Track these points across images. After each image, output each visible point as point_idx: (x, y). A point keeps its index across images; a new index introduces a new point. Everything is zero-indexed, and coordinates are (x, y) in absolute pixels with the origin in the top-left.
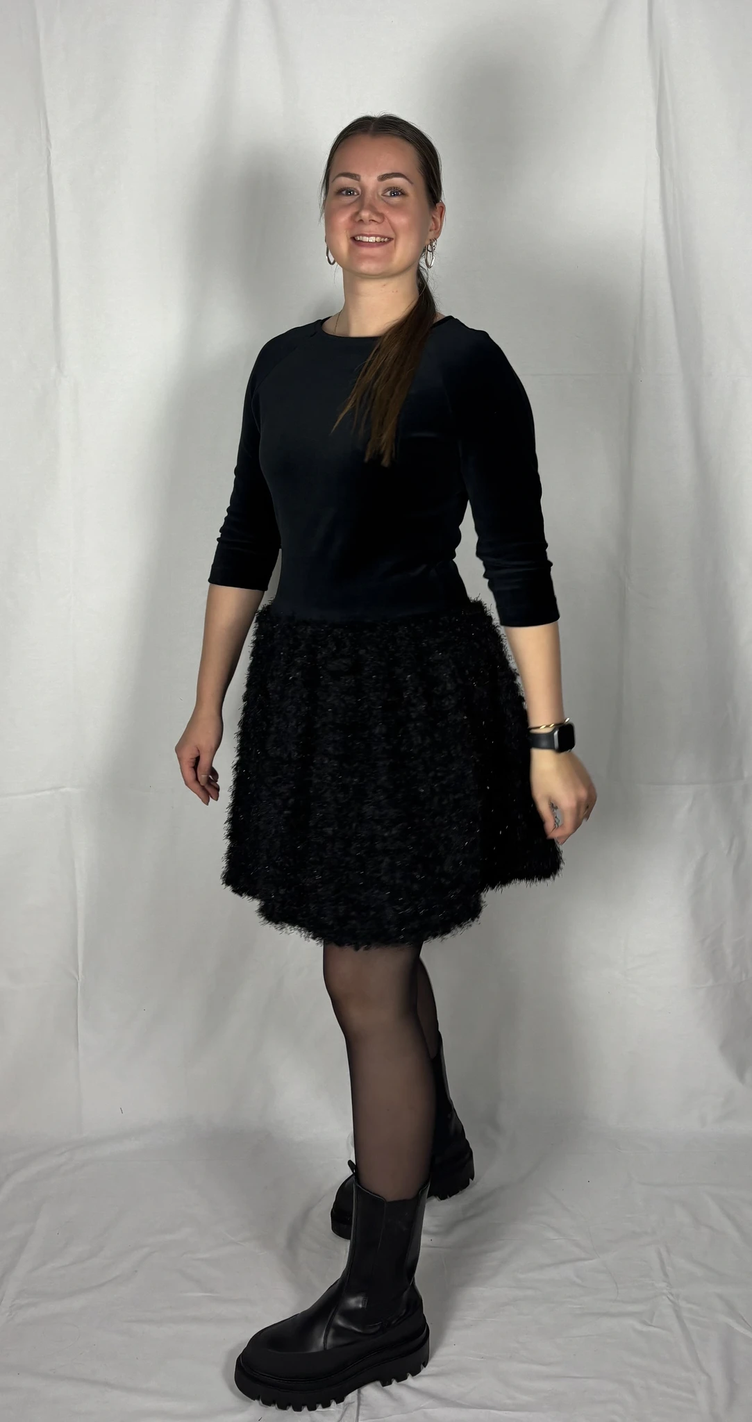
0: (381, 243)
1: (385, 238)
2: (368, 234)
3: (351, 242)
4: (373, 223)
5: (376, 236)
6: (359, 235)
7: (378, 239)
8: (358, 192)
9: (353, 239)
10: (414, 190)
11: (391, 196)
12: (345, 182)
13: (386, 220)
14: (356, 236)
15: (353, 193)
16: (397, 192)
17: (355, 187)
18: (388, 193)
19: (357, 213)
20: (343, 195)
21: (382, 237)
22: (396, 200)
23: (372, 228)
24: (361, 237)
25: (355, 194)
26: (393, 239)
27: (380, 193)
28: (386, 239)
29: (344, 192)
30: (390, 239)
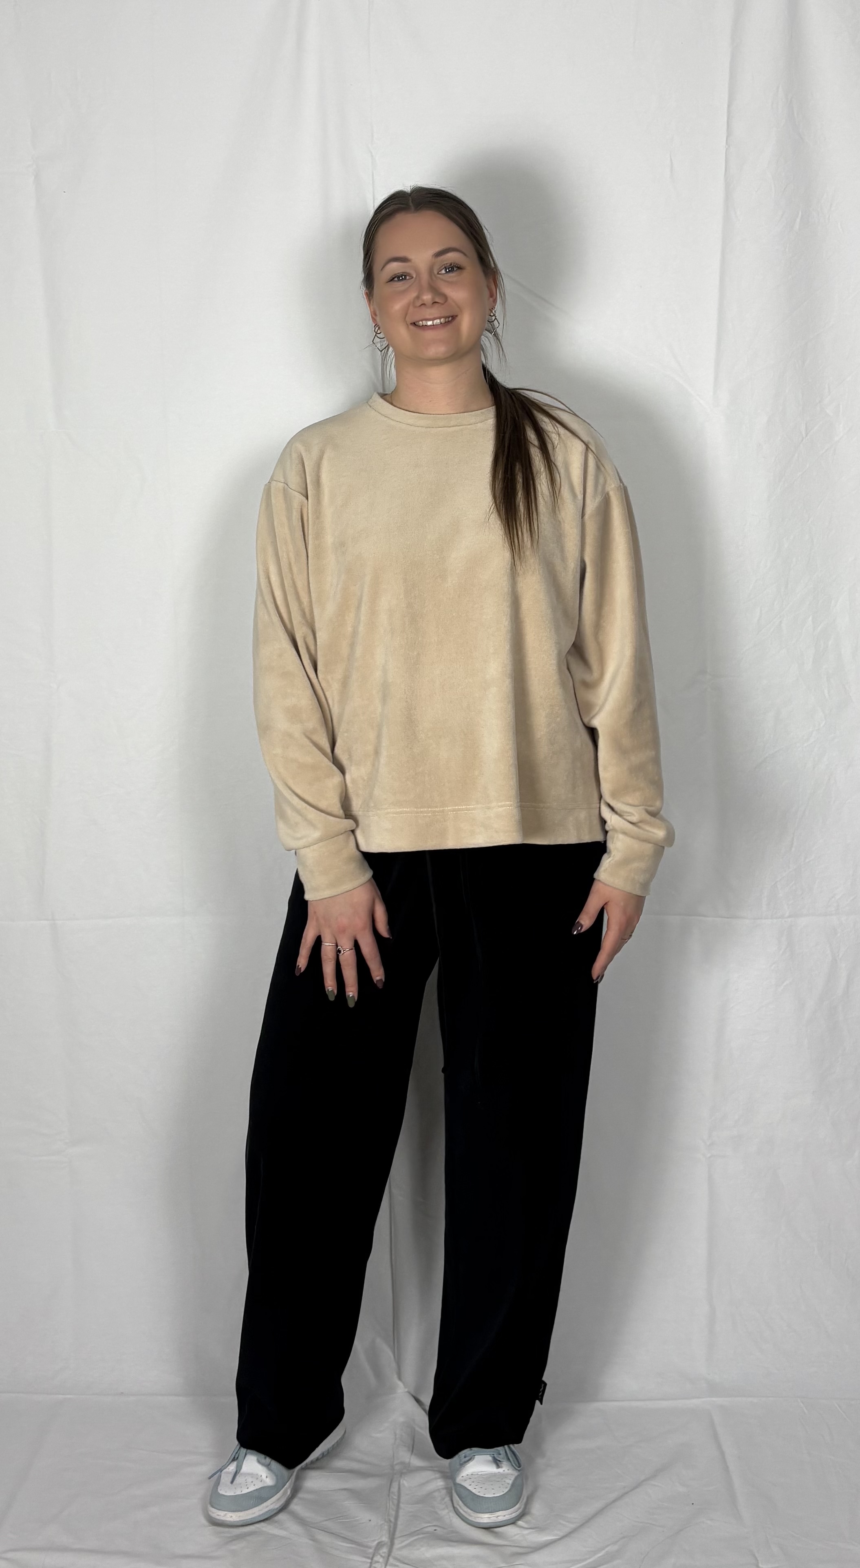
0: (447, 323)
1: (449, 317)
2: (432, 317)
3: (412, 327)
4: (436, 305)
5: (440, 318)
6: (422, 321)
7: (442, 320)
8: (412, 277)
9: (414, 324)
10: (469, 262)
11: (447, 272)
12: (395, 267)
13: (449, 300)
14: (418, 321)
15: (406, 278)
16: (453, 268)
17: (408, 271)
18: (443, 271)
19: (418, 297)
20: (395, 281)
21: (445, 317)
23: (435, 311)
24: (424, 323)
25: (408, 278)
26: (457, 316)
27: (436, 272)
28: (450, 319)
29: (396, 279)
30: (452, 317)
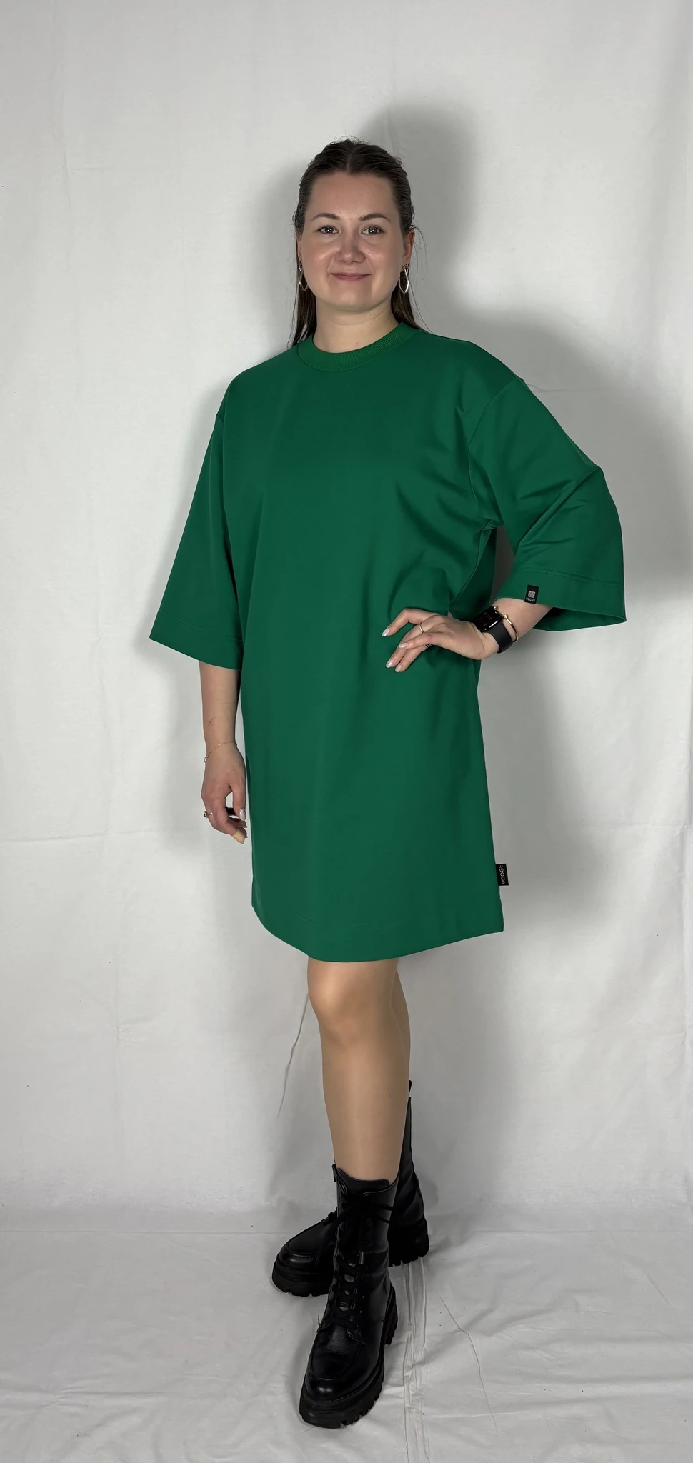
10: (392, 228)
13: (366, 260)
15: (333, 233)
16: (376, 231)
20: (324, 232)
22: (375, 239)
